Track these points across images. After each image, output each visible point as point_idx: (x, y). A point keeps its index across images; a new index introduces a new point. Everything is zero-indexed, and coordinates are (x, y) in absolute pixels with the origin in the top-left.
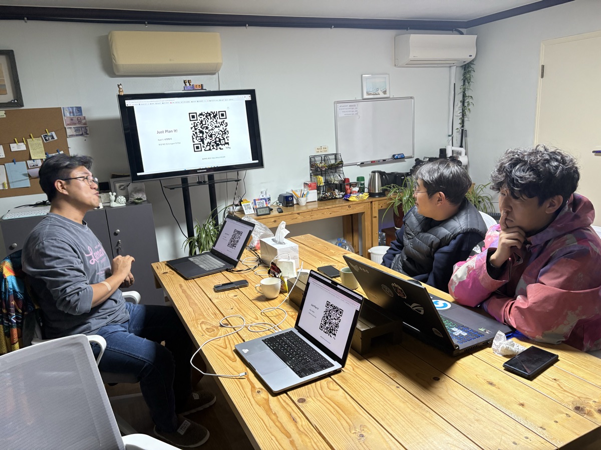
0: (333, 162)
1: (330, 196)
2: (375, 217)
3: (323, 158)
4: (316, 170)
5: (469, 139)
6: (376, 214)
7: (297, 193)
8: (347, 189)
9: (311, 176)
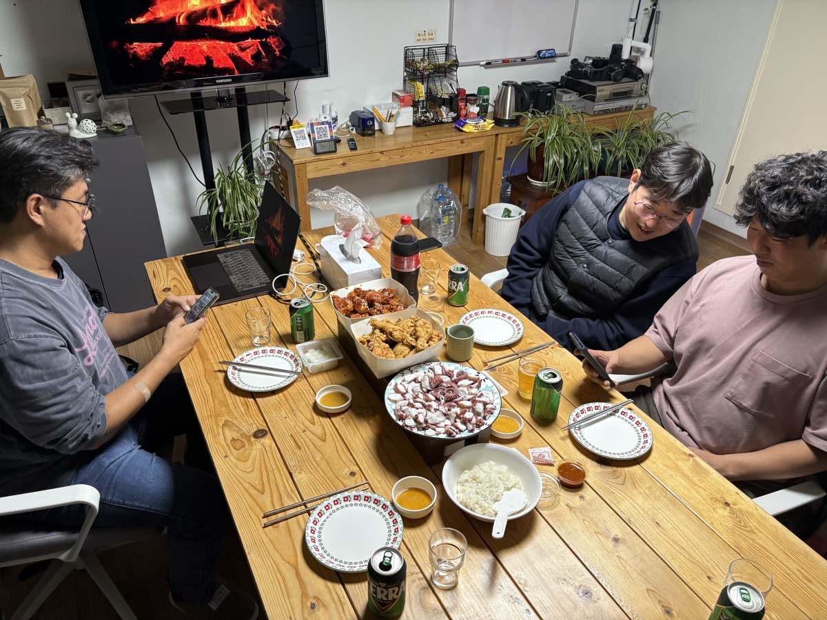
0: (441, 60)
1: (433, 119)
2: (500, 159)
3: (426, 50)
4: (413, 72)
5: (662, 29)
6: (501, 154)
7: (380, 112)
8: (461, 109)
9: (405, 81)
